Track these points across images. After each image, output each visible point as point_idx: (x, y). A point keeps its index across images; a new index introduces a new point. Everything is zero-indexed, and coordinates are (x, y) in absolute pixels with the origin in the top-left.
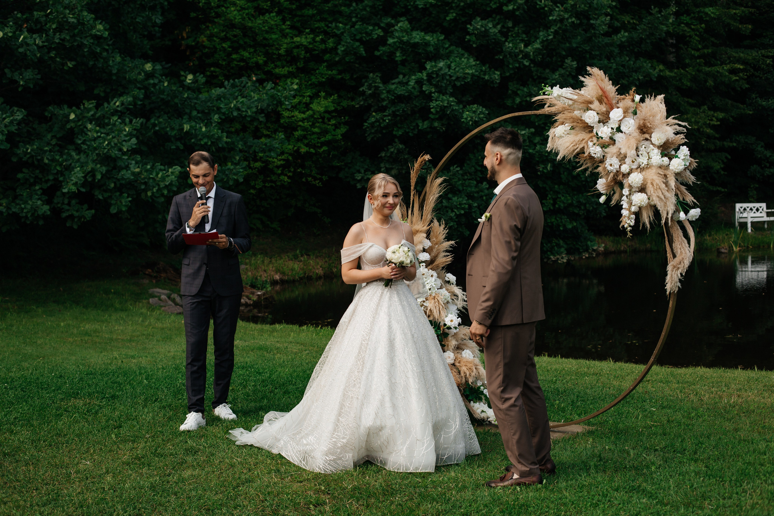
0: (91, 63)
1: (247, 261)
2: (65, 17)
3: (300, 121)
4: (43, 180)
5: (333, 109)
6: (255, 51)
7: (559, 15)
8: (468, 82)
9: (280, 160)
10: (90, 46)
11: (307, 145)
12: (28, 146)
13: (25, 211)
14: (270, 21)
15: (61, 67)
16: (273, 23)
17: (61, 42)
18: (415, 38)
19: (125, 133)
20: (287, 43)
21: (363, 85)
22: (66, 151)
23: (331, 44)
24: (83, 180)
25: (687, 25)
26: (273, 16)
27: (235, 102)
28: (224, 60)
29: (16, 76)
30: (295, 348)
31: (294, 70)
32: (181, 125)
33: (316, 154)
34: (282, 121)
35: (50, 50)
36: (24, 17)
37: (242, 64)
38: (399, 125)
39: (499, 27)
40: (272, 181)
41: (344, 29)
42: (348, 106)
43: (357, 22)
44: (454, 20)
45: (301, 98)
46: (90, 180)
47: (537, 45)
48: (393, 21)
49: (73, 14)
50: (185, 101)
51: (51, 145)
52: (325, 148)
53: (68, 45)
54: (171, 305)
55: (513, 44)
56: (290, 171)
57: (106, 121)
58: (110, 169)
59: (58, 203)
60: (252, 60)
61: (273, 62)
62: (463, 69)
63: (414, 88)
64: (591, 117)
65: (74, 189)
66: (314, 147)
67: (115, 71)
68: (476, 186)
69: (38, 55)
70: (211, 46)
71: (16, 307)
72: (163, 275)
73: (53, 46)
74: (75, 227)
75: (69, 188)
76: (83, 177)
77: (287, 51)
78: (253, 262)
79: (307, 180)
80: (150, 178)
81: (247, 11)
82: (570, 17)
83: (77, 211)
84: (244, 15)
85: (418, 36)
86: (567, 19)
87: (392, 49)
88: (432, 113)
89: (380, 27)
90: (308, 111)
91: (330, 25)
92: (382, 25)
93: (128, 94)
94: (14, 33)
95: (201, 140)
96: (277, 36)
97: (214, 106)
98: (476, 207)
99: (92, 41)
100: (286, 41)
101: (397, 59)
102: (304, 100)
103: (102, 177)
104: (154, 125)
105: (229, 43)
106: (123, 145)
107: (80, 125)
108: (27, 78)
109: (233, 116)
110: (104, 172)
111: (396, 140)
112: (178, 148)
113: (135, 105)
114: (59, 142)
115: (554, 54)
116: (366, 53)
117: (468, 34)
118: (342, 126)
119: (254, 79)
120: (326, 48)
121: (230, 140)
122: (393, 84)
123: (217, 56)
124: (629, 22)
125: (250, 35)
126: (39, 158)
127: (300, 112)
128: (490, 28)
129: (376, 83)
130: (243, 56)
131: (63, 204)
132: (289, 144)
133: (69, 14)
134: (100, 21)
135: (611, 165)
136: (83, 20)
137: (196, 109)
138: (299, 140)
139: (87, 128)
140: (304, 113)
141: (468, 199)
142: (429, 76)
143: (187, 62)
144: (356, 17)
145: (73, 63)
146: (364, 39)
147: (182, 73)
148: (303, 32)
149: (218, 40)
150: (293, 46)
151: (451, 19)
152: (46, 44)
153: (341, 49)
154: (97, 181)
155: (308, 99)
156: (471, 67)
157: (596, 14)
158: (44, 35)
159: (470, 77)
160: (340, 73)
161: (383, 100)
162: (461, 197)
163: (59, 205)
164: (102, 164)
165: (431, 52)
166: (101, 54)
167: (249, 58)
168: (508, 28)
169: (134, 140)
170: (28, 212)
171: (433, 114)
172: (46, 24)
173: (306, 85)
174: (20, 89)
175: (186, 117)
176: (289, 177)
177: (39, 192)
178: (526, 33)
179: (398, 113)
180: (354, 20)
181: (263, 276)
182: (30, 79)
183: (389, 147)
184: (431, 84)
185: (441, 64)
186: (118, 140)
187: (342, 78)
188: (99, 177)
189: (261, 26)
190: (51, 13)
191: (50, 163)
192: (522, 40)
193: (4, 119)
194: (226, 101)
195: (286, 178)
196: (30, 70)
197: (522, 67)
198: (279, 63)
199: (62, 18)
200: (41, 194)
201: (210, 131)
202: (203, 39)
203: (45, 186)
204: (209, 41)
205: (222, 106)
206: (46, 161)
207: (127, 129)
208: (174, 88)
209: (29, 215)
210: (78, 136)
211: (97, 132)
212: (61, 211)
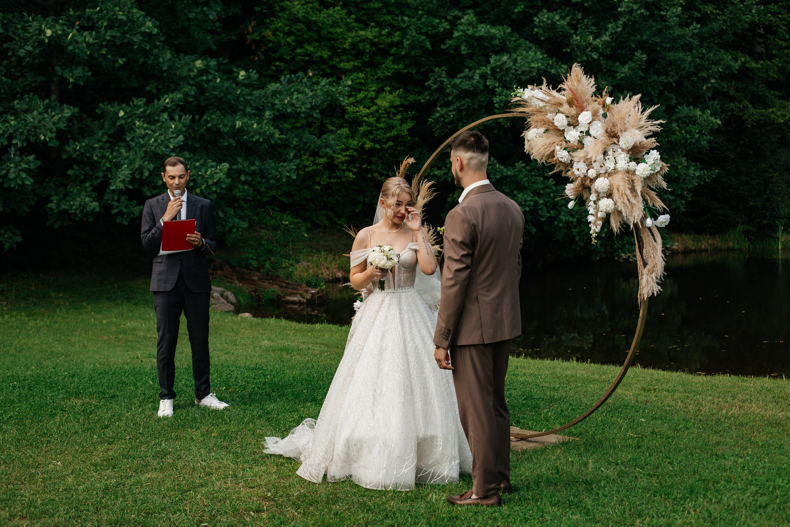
0: (142, 60)
1: (310, 258)
2: (115, 14)
3: (365, 116)
4: (93, 177)
5: (399, 103)
6: (320, 45)
7: (627, 7)
8: (534, 76)
9: (345, 156)
10: (140, 44)
11: (372, 141)
12: (77, 143)
13: (74, 207)
14: (335, 14)
15: (112, 64)
16: (337, 16)
17: (112, 39)
18: (480, 31)
19: (171, 130)
20: (352, 38)
21: (429, 79)
22: (117, 148)
23: (397, 38)
25: (774, 14)
26: (338, 10)
27: (288, 98)
28: (288, 54)
29: (67, 75)
30: (317, 349)
31: (360, 65)
32: (234, 121)
33: (382, 149)
34: (346, 116)
35: (101, 47)
36: (77, 14)
37: (307, 58)
38: (464, 121)
39: (568, 19)
40: (337, 177)
41: (409, 22)
42: (415, 100)
43: (423, 15)
44: (523, 12)
45: (366, 93)
46: (137, 177)
47: (606, 38)
48: (460, 14)
49: (123, 12)
50: (239, 97)
51: (102, 142)
52: (390, 144)
53: (118, 42)
54: (224, 303)
55: (581, 37)
56: (355, 167)
57: (156, 118)
58: (158, 166)
59: (108, 200)
60: (317, 55)
61: (339, 56)
62: (529, 63)
63: (478, 82)
64: (560, 120)
65: (121, 186)
66: (380, 143)
67: (165, 68)
68: (543, 182)
69: (88, 53)
70: (276, 41)
71: (67, 304)
72: (219, 272)
73: (104, 43)
74: (126, 223)
75: (117, 185)
76: (131, 174)
77: (352, 44)
78: (315, 259)
79: (372, 175)
80: (199, 175)
81: (311, 5)
82: (640, 8)
83: (126, 207)
84: (309, 9)
85: (483, 29)
86: (637, 10)
87: (458, 43)
88: (495, 108)
89: (447, 20)
90: (373, 106)
91: (396, 18)
92: (449, 18)
93: (179, 90)
94: (64, 30)
95: (253, 136)
96: (342, 30)
97: (268, 102)
98: (542, 204)
99: (141, 38)
100: (351, 35)
101: (463, 52)
102: (369, 96)
103: (150, 175)
104: (207, 122)
105: (293, 37)
106: (170, 142)
107: (130, 123)
108: (77, 75)
109: (288, 113)
110: (152, 169)
112: (230, 144)
113: (186, 101)
114: (110, 139)
115: (624, 46)
116: (432, 46)
117: (535, 26)
118: (409, 120)
119: (311, 74)
120: (392, 42)
121: (283, 137)
122: (460, 78)
123: (281, 51)
124: (712, 12)
125: (315, 29)
126: (88, 155)
127: (364, 107)
128: (558, 20)
129: (441, 77)
130: (307, 50)
131: (113, 200)
132: (354, 140)
133: (119, 11)
134: (149, 18)
135: (578, 170)
136: (133, 17)
137: (251, 106)
138: (364, 135)
139: (135, 124)
140: (369, 108)
141: (534, 196)
142: (493, 70)
143: (252, 57)
144: (423, 9)
145: (125, 60)
146: (430, 32)
147: (235, 69)
148: (369, 25)
149: (282, 35)
150: (359, 39)
151: (518, 12)
152: (97, 41)
153: (406, 43)
154: (144, 178)
155: (373, 93)
156: (537, 61)
157: (668, 5)
158: (94, 33)
159: (535, 71)
160: (406, 67)
161: (449, 95)
162: (526, 194)
163: (109, 202)
164: (150, 161)
165: (497, 45)
166: (152, 51)
167: (315, 53)
168: (578, 20)
169: (181, 138)
170: (76, 209)
171: (498, 109)
172: (98, 22)
173: (371, 80)
174: (70, 87)
175: (239, 113)
176: (354, 173)
177: (89, 189)
178: (596, 25)
179: (462, 108)
180: (420, 12)
181: (324, 274)
182: (80, 77)
184: (495, 79)
185: (505, 58)
186: (165, 137)
187: (409, 72)
188: (146, 174)
189: (325, 20)
190: (101, 11)
191: (100, 160)
192: (592, 33)
193: (54, 116)
194: (282, 97)
195: (351, 174)
196: (80, 68)
197: (590, 60)
198: (344, 58)
199: (113, 15)
200: (91, 191)
201: (261, 128)
202: (268, 33)
203: (95, 183)
204: (274, 35)
205: (277, 102)
206: (95, 158)
207: (173, 126)
208: (227, 84)
209: (78, 212)
210: (127, 133)
211: (145, 129)
212: (111, 207)
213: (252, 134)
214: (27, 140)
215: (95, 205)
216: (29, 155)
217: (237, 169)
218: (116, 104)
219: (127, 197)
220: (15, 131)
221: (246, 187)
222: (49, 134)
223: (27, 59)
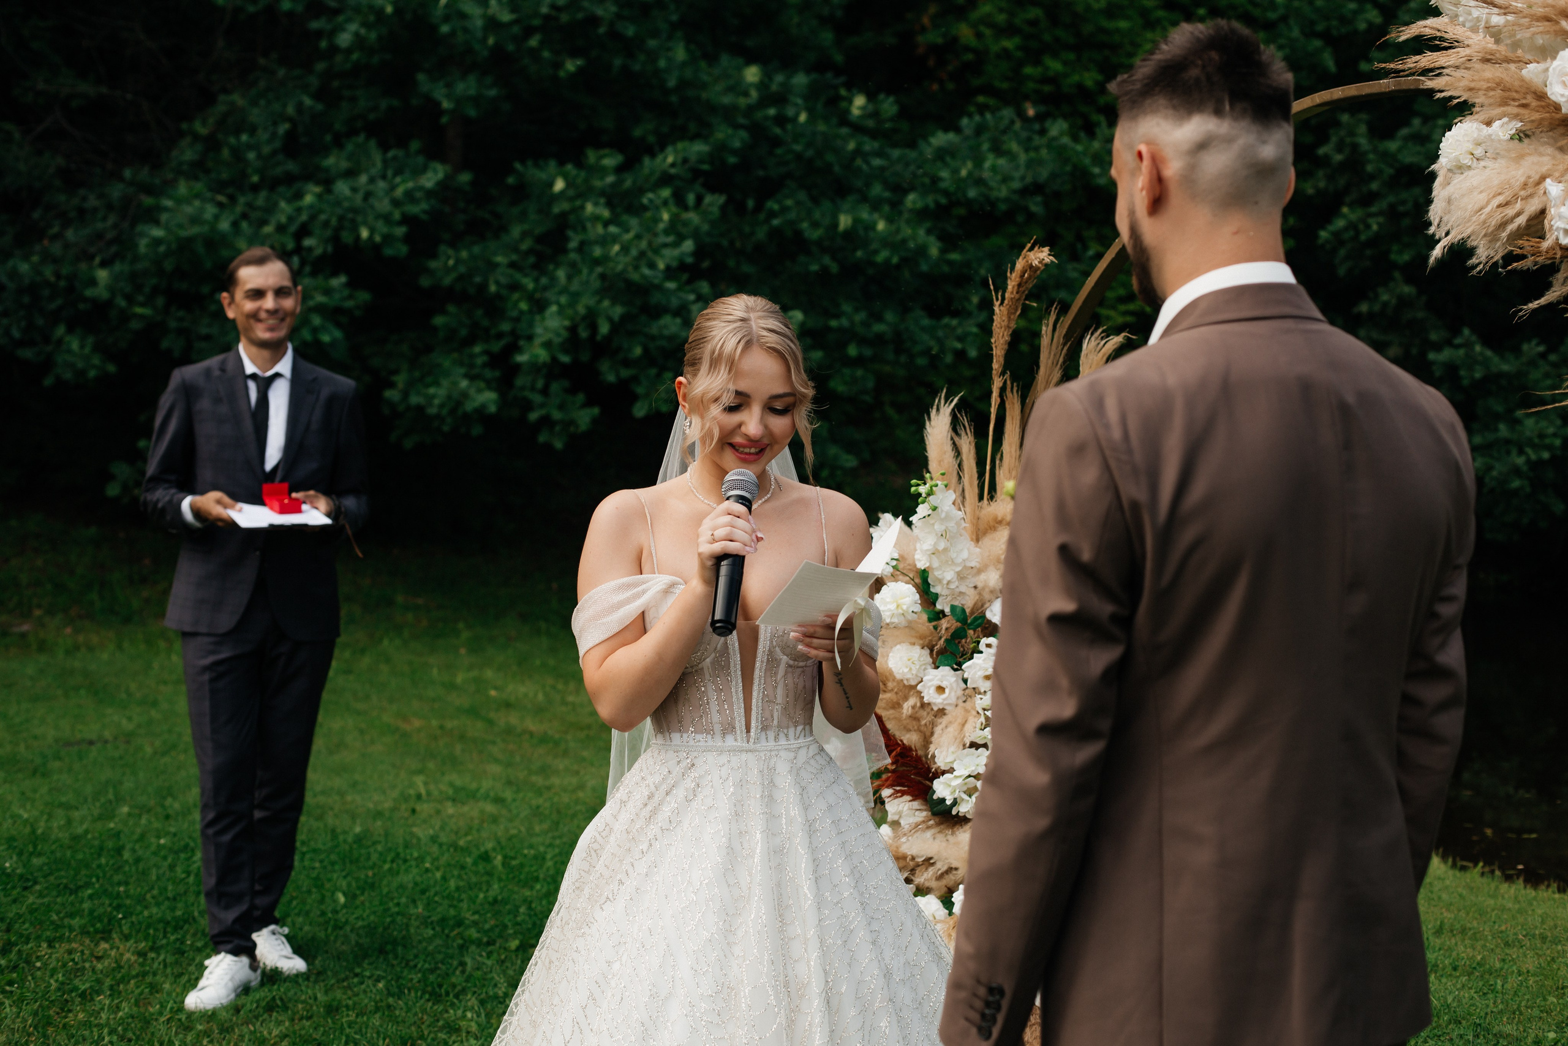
0: (618, 62)
4: (493, 332)
6: (1079, 59)
9: (1126, 313)
12: (450, 252)
13: (436, 402)
15: (551, 72)
17: (554, 13)
19: (662, 226)
21: (1324, 139)
22: (551, 267)
24: (565, 334)
27: (970, 165)
32: (835, 216)
35: (529, 32)
37: (1047, 88)
46: (584, 335)
50: (853, 159)
51: (518, 252)
57: (644, 199)
58: (634, 311)
59: (523, 388)
60: (1071, 80)
65: (543, 355)
67: (672, 83)
69: (490, 42)
70: (980, 47)
73: (536, 22)
74: (558, 445)
76: (568, 329)
83: (561, 407)
95: (876, 252)
97: (925, 174)
103: (612, 331)
104: (772, 214)
105: (1017, 40)
108: (461, 93)
109: (968, 200)
110: (616, 318)
111: (1397, 275)
112: (825, 270)
113: (719, 162)
114: (538, 247)
116: (1337, 63)
119: (1031, 112)
121: (955, 256)
123: (990, 70)
125: (1067, 21)
126: (478, 279)
129: (1354, 136)
130: (1047, 68)
139: (585, 211)
143: (926, 83)
145: (580, 62)
146: (1335, 33)
147: (843, 92)
149: (987, 32)
152: (516, 16)
154: (599, 338)
164: (614, 301)
166: (643, 42)
169: (688, 245)
170: (442, 406)
174: (443, 120)
175: (851, 198)
177: (479, 361)
179: (1401, 209)
182: (469, 98)
183: (1380, 290)
186: (650, 244)
188: (604, 329)
191: (504, 292)
193: (397, 185)
194: (956, 163)
196: (472, 78)
200: (485, 365)
201: (898, 231)
203: (497, 347)
204: (979, 35)
205: (944, 174)
206: (493, 288)
207: (666, 216)
208: (821, 127)
209: (445, 412)
210: (570, 233)
211: (606, 224)
212: (528, 406)
213: (874, 246)
214: (336, 239)
215: (487, 398)
216: (335, 274)
217: (841, 330)
218: (552, 164)
219: (566, 383)
220: (313, 217)
221: (859, 373)
222: (382, 227)
223: (355, 56)
